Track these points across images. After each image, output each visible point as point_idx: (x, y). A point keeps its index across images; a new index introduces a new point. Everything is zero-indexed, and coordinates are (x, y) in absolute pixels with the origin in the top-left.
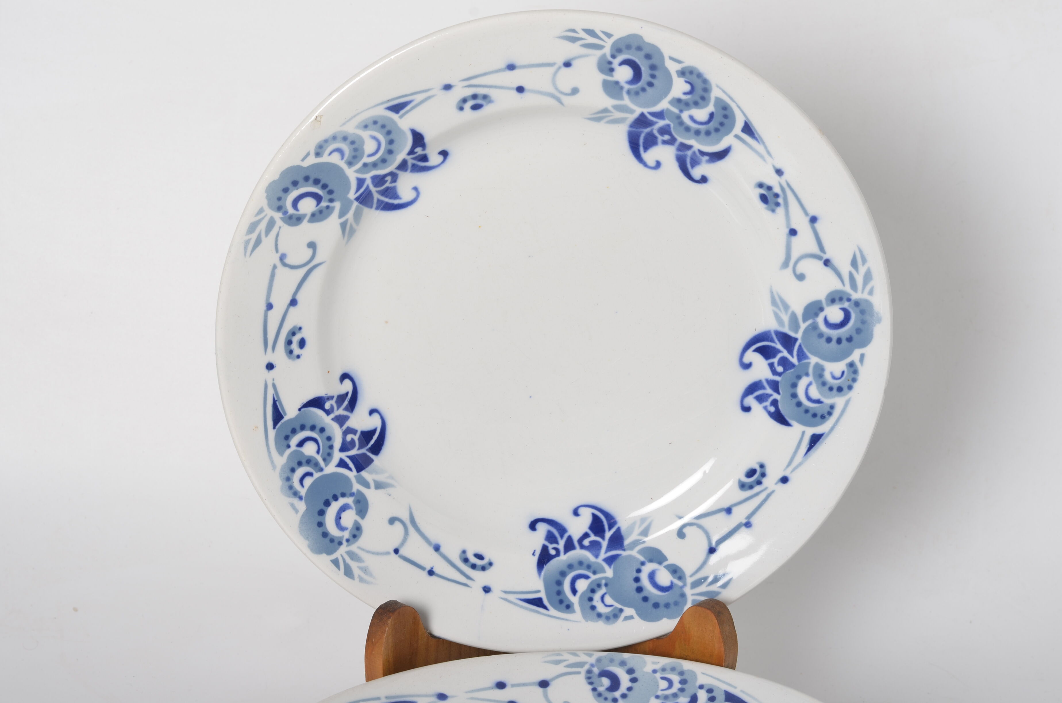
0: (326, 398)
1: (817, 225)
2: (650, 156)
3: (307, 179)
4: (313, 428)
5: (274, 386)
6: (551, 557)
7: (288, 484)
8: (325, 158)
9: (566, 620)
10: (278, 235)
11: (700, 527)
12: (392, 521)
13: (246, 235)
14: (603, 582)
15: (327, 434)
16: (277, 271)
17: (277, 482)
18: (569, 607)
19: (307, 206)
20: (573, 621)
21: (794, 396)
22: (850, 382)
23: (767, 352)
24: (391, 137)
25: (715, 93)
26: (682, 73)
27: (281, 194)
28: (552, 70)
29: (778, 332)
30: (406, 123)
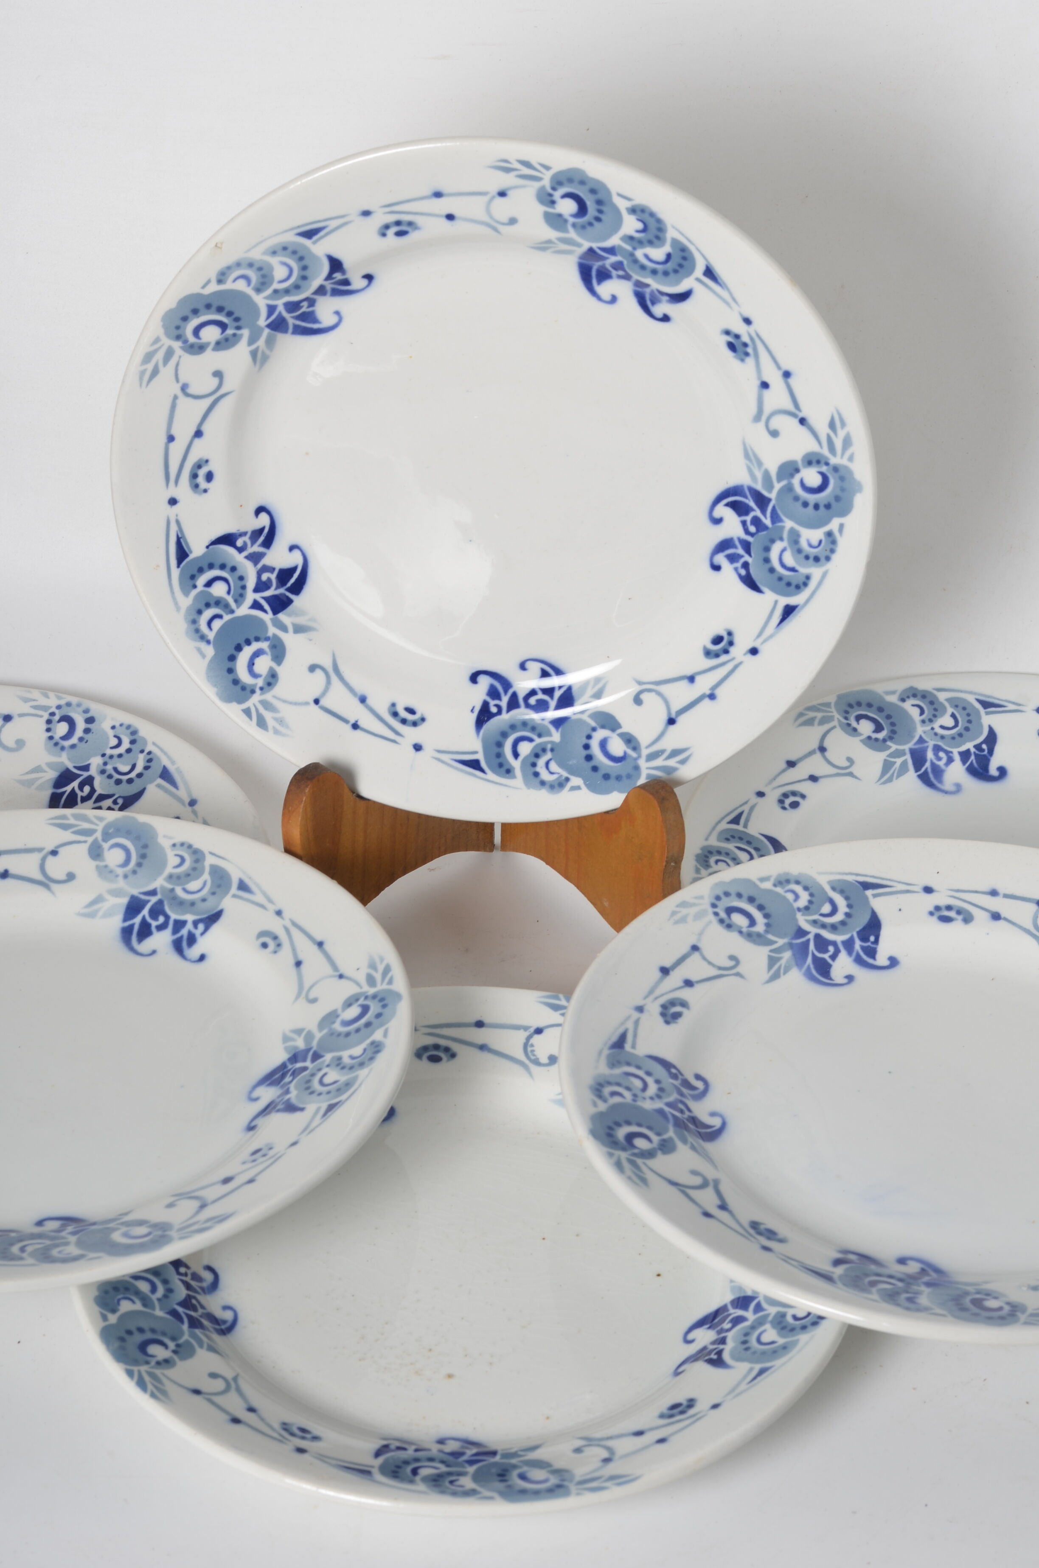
0: (238, 534)
1: (791, 381)
2: (605, 289)
3: (208, 306)
4: (223, 567)
5: (178, 522)
6: (491, 716)
7: (194, 627)
8: (229, 285)
9: (506, 786)
10: (177, 365)
11: (659, 694)
12: (312, 668)
13: (141, 365)
14: (549, 746)
15: (239, 573)
16: (178, 402)
17: (181, 625)
18: (509, 772)
19: (211, 334)
20: (513, 788)
21: (767, 560)
22: (828, 553)
23: (739, 509)
25: (671, 234)
26: (633, 211)
27: (179, 323)
28: (485, 199)
29: (751, 489)
30: (320, 248)
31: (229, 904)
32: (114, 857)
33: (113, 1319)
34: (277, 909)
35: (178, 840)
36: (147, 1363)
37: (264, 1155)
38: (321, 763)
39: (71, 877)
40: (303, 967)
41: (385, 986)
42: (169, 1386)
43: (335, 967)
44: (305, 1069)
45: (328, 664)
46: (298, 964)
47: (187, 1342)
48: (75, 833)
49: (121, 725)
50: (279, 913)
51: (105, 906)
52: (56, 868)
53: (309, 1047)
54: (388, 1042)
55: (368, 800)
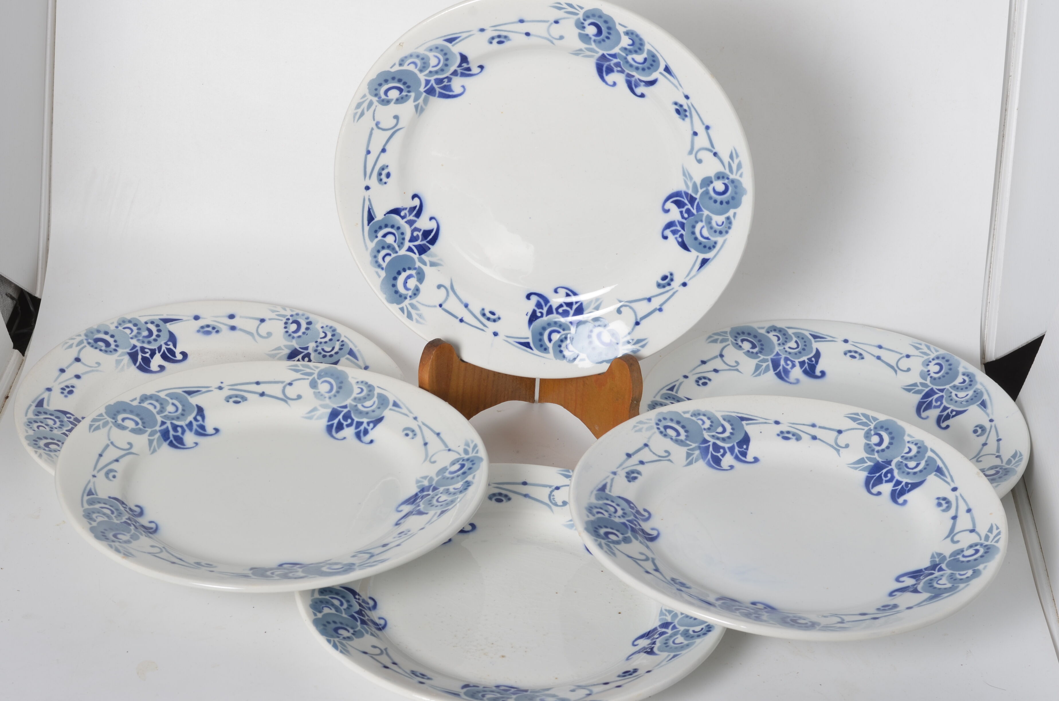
0: (402, 209)
1: (710, 131)
2: (610, 78)
3: (393, 78)
4: (393, 227)
5: (369, 200)
6: (537, 318)
7: (375, 259)
8: (405, 67)
9: (544, 357)
10: (375, 111)
11: (631, 308)
12: (439, 287)
13: (355, 110)
14: (569, 336)
15: (401, 231)
16: (373, 131)
17: (368, 258)
18: (546, 350)
19: (394, 94)
20: (548, 359)
21: (693, 233)
22: (727, 229)
23: (679, 204)
24: (447, 56)
25: (647, 47)
26: (627, 33)
27: (377, 87)
28: (547, 25)
29: (687, 194)
30: (456, 49)
31: (387, 413)
32: (323, 388)
33: (320, 615)
34: (414, 416)
35: (360, 380)
36: (338, 637)
37: (406, 534)
38: (441, 339)
39: (299, 397)
40: (428, 446)
41: (474, 454)
42: (350, 649)
43: (446, 445)
44: (429, 495)
45: (448, 285)
46: (426, 444)
47: (359, 630)
48: (302, 374)
49: (327, 326)
50: (415, 418)
51: (318, 413)
52: (291, 392)
53: (430, 485)
54: (475, 481)
55: (467, 363)
